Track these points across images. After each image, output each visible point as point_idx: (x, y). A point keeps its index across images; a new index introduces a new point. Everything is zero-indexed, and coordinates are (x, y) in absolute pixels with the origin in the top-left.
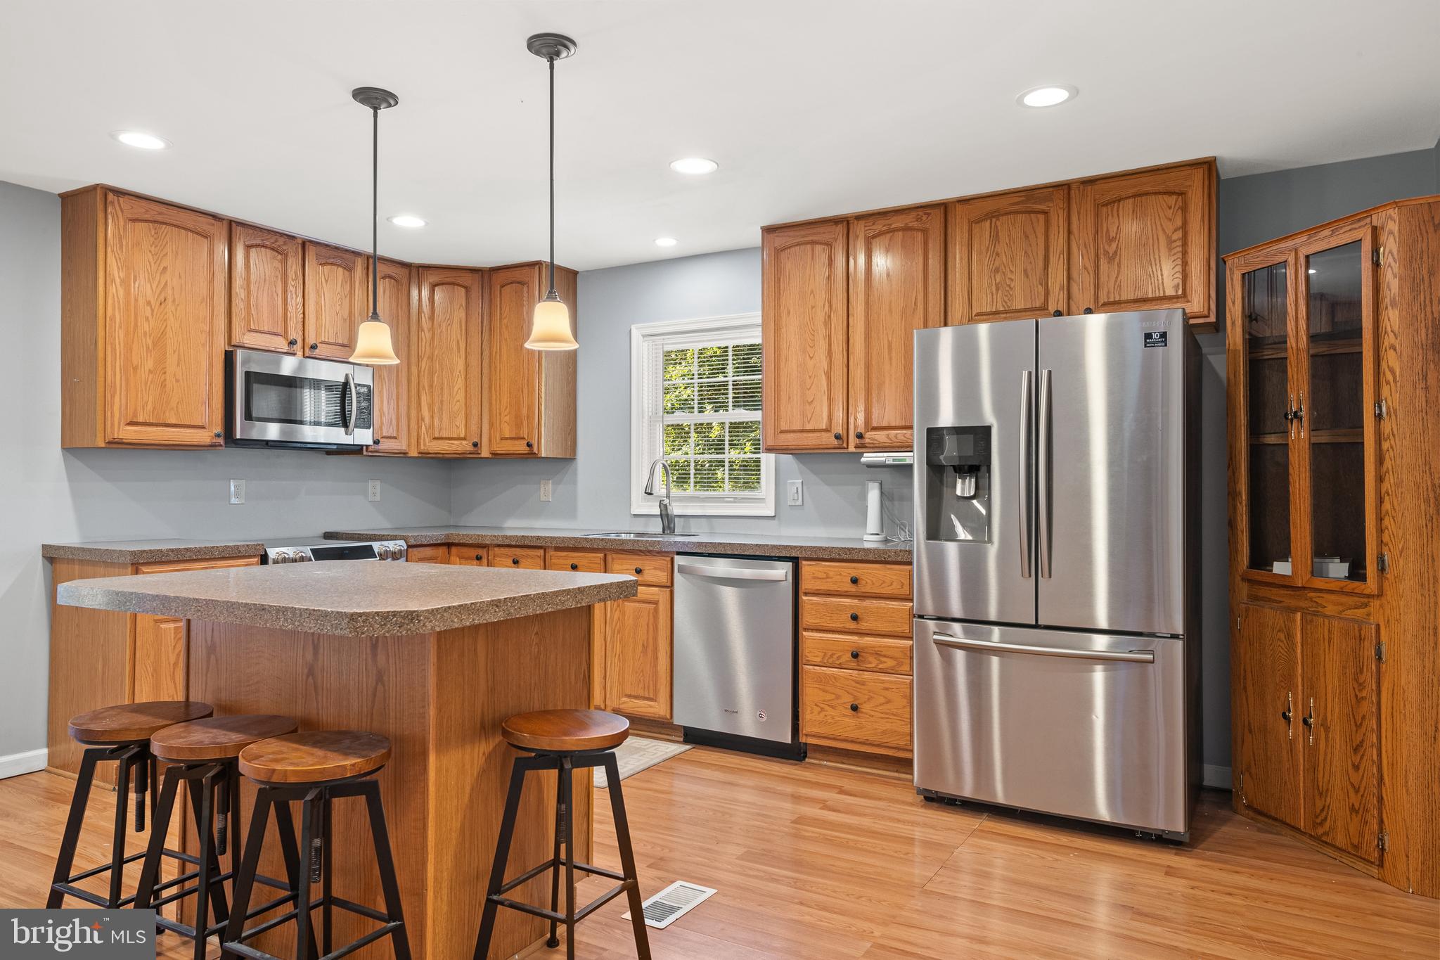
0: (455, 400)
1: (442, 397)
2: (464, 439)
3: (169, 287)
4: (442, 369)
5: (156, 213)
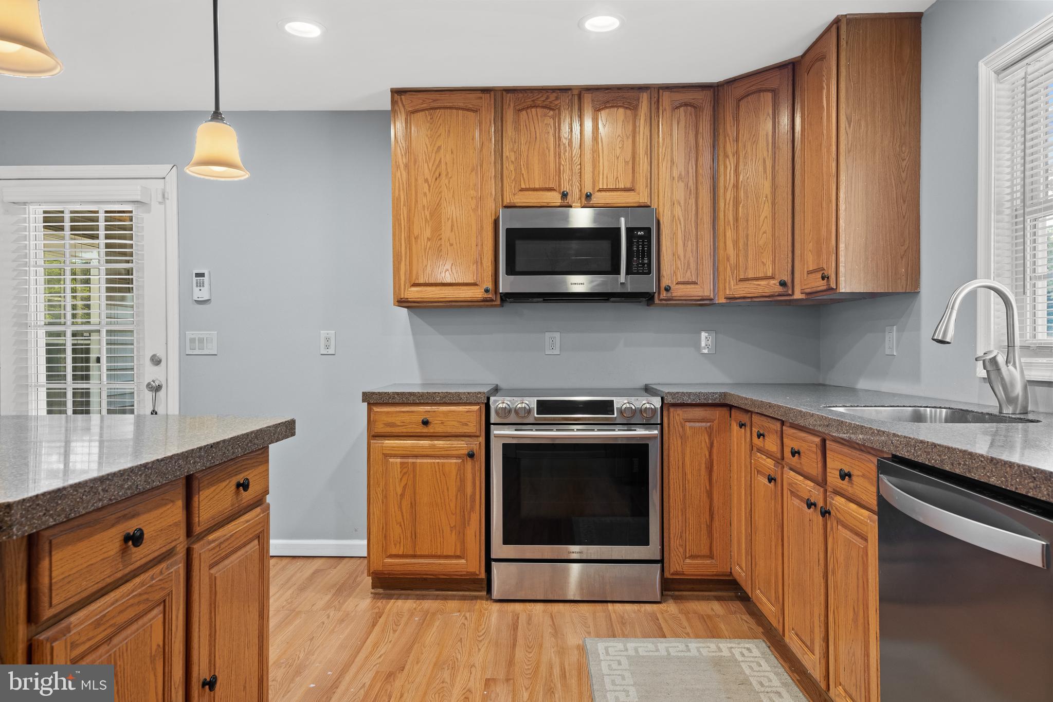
0: (762, 232)
1: (747, 231)
2: (772, 278)
3: (443, 166)
4: (748, 197)
5: (431, 101)
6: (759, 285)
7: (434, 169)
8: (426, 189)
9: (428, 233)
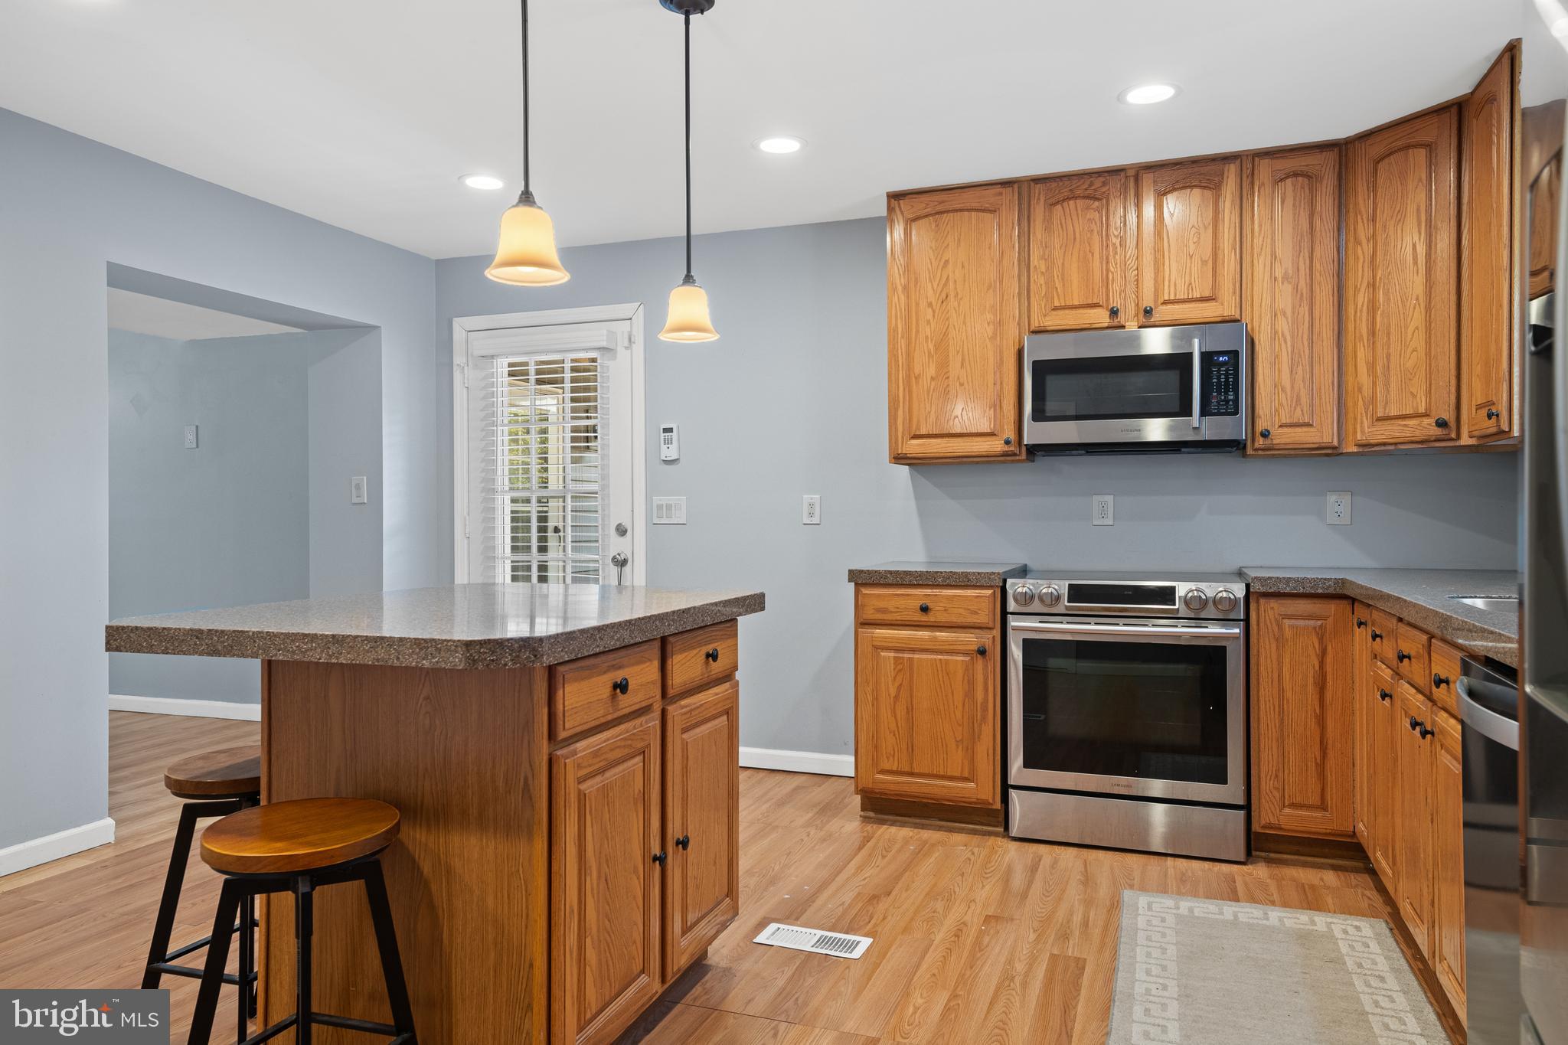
0: (1410, 349)
1: (1389, 348)
2: (1426, 415)
3: (951, 284)
4: (1389, 299)
5: (937, 203)
6: (1405, 426)
7: (940, 289)
8: (930, 316)
9: (932, 371)
